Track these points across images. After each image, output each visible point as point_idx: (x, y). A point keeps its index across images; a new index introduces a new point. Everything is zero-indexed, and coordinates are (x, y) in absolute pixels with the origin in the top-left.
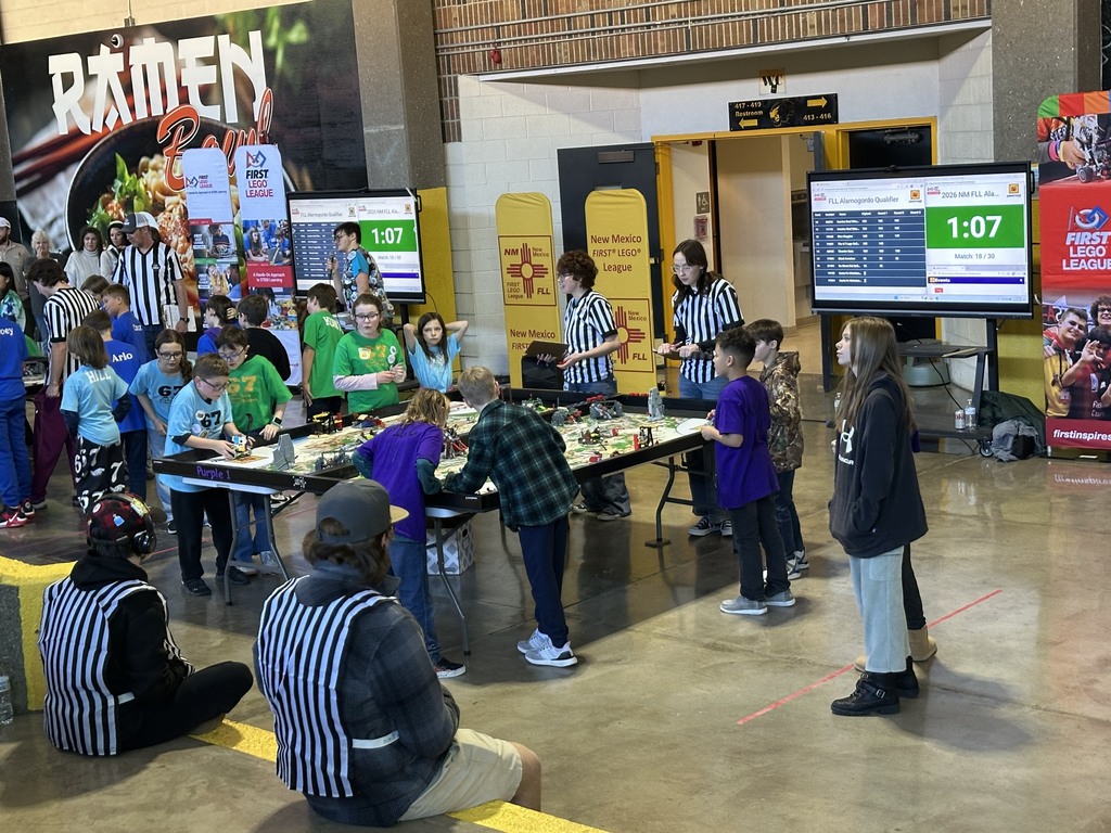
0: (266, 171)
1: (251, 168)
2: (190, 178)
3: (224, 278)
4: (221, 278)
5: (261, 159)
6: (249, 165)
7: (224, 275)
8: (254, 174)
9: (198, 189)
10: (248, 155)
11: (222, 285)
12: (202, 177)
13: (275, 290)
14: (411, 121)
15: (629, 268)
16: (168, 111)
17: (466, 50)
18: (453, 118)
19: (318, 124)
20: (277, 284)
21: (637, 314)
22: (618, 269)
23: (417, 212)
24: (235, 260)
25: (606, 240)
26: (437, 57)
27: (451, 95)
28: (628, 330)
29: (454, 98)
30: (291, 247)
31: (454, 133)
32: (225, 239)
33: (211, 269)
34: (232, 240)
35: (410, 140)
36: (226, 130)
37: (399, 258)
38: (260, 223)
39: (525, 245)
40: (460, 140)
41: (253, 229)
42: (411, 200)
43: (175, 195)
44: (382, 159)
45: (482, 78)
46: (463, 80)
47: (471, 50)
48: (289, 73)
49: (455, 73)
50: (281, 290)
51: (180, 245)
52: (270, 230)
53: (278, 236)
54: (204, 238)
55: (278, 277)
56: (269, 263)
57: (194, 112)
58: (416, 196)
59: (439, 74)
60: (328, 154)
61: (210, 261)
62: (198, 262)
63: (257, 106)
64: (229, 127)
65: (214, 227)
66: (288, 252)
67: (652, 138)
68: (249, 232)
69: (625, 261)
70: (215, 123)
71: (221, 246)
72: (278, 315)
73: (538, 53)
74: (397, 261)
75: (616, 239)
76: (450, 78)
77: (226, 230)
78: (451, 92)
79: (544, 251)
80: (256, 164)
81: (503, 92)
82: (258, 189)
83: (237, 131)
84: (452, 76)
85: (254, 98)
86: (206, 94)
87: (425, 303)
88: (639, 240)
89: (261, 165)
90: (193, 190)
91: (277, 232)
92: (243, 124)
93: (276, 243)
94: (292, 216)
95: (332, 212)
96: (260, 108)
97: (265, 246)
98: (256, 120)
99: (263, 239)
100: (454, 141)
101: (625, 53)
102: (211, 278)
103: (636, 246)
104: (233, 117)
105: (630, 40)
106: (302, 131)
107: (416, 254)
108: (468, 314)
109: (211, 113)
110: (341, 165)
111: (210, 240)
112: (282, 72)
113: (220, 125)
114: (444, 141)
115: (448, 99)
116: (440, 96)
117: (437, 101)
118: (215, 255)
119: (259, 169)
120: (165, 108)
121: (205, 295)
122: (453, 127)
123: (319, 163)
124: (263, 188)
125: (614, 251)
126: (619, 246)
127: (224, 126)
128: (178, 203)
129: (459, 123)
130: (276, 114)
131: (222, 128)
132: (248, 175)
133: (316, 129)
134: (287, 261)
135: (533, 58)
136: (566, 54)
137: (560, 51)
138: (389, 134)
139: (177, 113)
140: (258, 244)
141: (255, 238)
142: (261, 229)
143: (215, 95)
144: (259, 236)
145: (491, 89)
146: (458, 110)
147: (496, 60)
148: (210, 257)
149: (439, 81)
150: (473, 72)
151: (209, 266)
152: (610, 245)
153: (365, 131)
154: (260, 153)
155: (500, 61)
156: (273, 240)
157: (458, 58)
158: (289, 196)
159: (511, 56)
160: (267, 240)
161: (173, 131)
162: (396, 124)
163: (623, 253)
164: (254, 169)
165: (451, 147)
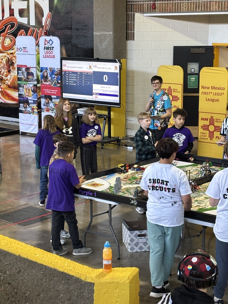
0: (53, 47)
1: (46, 46)
2: (19, 48)
3: (30, 90)
4: (29, 90)
5: (51, 42)
6: (45, 44)
7: (30, 89)
8: (48, 48)
9: (22, 52)
10: (46, 40)
11: (29, 93)
12: (24, 48)
13: (53, 96)
14: (115, 31)
15: (218, 100)
16: (4, 18)
17: (140, 3)
18: (131, 30)
19: (71, 29)
20: (54, 95)
21: (220, 120)
22: (213, 100)
23: (120, 69)
24: (36, 83)
25: (208, 88)
26: (127, 4)
27: (131, 21)
28: (215, 126)
29: (132, 22)
30: (61, 80)
31: (131, 37)
32: (32, 74)
33: (25, 86)
34: (35, 75)
35: (114, 39)
36: (29, 28)
37: (110, 88)
38: (48, 68)
39: (170, 87)
40: (133, 40)
41: (45, 71)
42: (118, 65)
43: (5, 53)
44: (101, 46)
45: (145, 15)
46: (137, 15)
47: (142, 3)
48: (59, 7)
49: (134, 12)
50: (55, 97)
51: (5, 73)
52: (53, 71)
53: (56, 75)
54: (23, 73)
55: (54, 91)
56: (51, 85)
57: (16, 20)
58: (120, 63)
59: (127, 11)
60: (74, 41)
61: (25, 83)
62: (19, 82)
63: (44, 19)
64: (31, 27)
65: (28, 69)
66: (60, 82)
67: (213, 44)
68: (43, 72)
69: (216, 97)
70: (25, 25)
71: (30, 77)
72: (53, 107)
73: (173, 6)
74: (108, 89)
75: (213, 88)
76: (131, 14)
77: (32, 70)
78: (131, 20)
79: (178, 90)
80: (49, 44)
81: (153, 21)
82: (49, 55)
83: (34, 29)
84: (132, 13)
85: (43, 16)
86: (22, 12)
87: (120, 107)
88: (224, 89)
89: (51, 45)
90: (20, 53)
91: (56, 73)
92: (37, 26)
93: (55, 77)
94: (63, 67)
95: (78, 67)
96: (45, 20)
97: (50, 78)
98: (43, 25)
99: (49, 75)
100: (131, 40)
101: (213, 9)
102: (24, 90)
103: (222, 91)
104: (33, 22)
105: (216, 4)
106: (63, 31)
107: (118, 87)
108: (131, 112)
109: (23, 21)
110: (80, 46)
111: (25, 74)
112: (57, 6)
113: (27, 26)
114: (127, 40)
115: (130, 22)
116: (127, 21)
117: (125, 23)
118: (27, 80)
119: (50, 46)
120: (3, 17)
121: (22, 96)
122: (131, 34)
123: (70, 45)
124: (51, 54)
125: (211, 93)
126: (214, 91)
127: (29, 26)
128: (6, 56)
129: (134, 33)
130: (52, 23)
131: (28, 27)
132: (45, 48)
133: (70, 31)
134: (59, 85)
135: (170, 8)
136: (185, 7)
137: (183, 6)
138: (105, 35)
139: (8, 19)
140: (46, 77)
141: (46, 75)
142: (49, 71)
143: (26, 13)
144: (47, 74)
145: (148, 19)
146: (134, 27)
147: (153, 8)
148: (25, 81)
149: (127, 14)
150: (142, 11)
151: (24, 84)
152: (210, 90)
153: (95, 33)
154: (51, 40)
155: (155, 8)
156: (53, 76)
157: (136, 6)
158: (62, 59)
159: (160, 6)
160: (51, 76)
161: (6, 27)
162: (109, 31)
163: (216, 94)
164: (47, 46)
165: (129, 42)
